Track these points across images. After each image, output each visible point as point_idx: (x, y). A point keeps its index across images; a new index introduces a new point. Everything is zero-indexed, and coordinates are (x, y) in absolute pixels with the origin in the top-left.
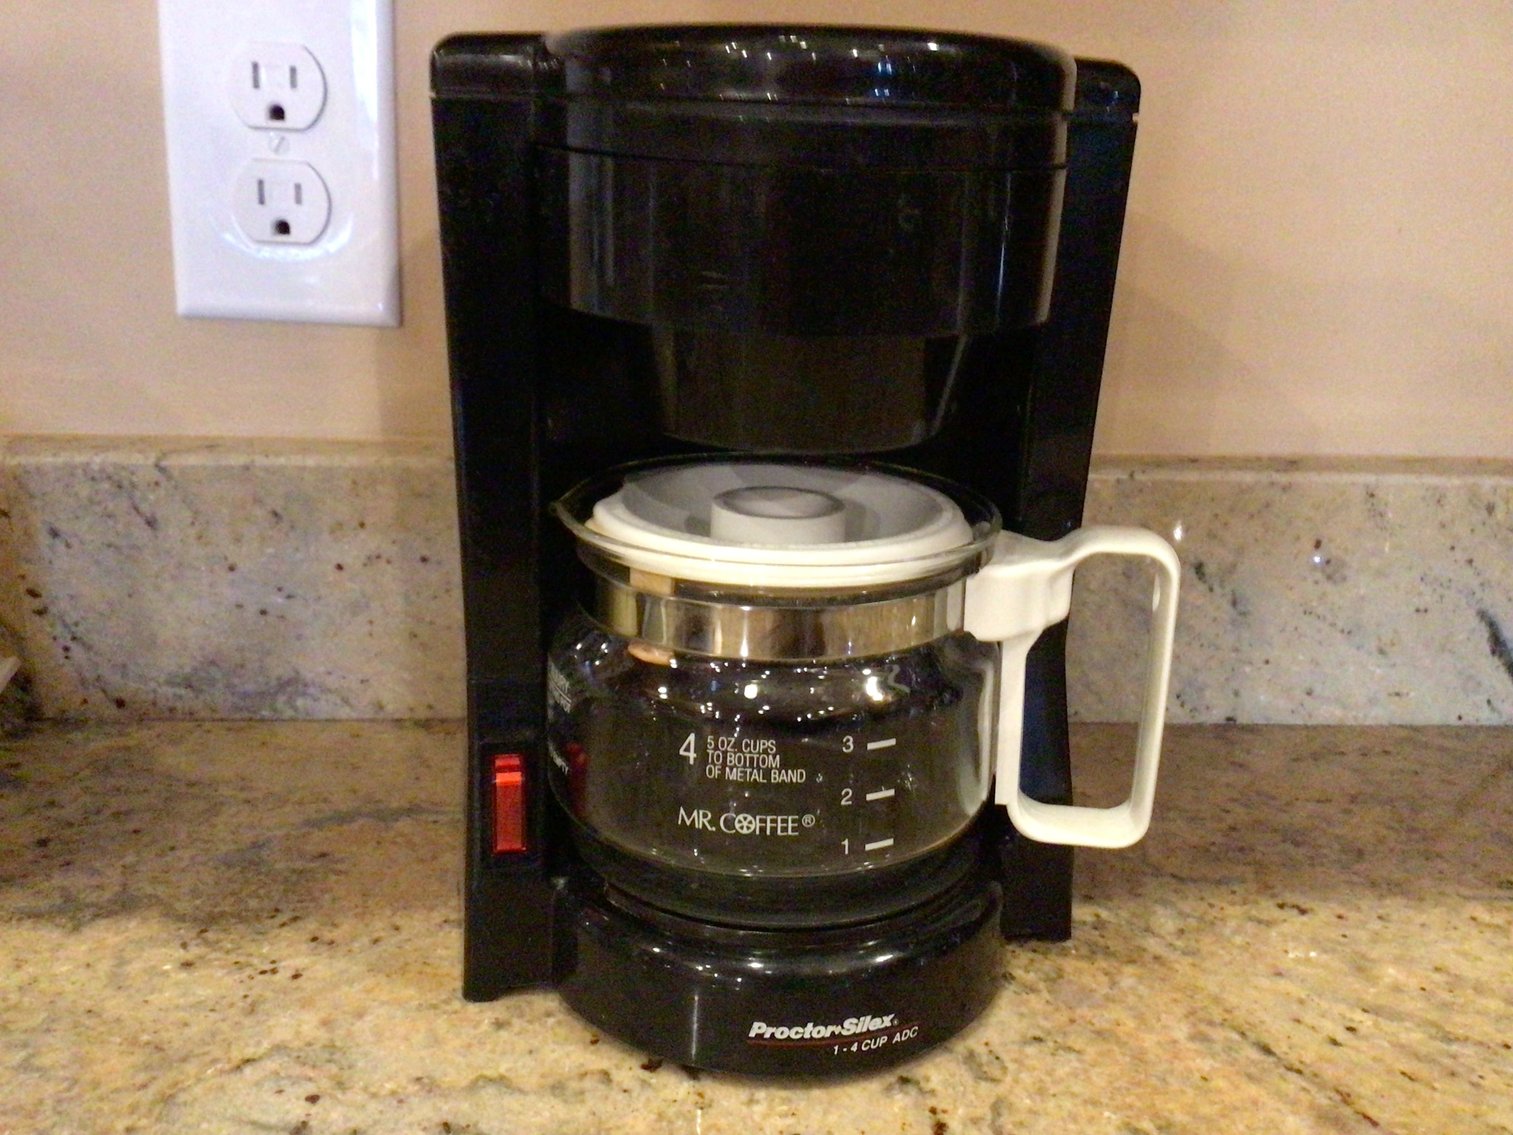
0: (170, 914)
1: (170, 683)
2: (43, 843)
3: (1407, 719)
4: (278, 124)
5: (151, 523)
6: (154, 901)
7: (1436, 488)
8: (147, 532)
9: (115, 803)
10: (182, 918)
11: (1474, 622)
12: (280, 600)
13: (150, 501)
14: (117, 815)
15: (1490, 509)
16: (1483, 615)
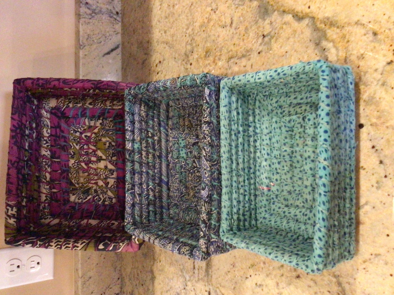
0: (153, 265)
1: (115, 271)
2: (142, 285)
3: (121, 69)
4: (20, 267)
5: (90, 278)
6: (151, 267)
7: (82, 65)
8: (92, 278)
9: (136, 276)
10: (154, 263)
11: (104, 58)
12: (102, 256)
13: (87, 278)
14: (138, 275)
15: (86, 55)
16: (103, 56)
